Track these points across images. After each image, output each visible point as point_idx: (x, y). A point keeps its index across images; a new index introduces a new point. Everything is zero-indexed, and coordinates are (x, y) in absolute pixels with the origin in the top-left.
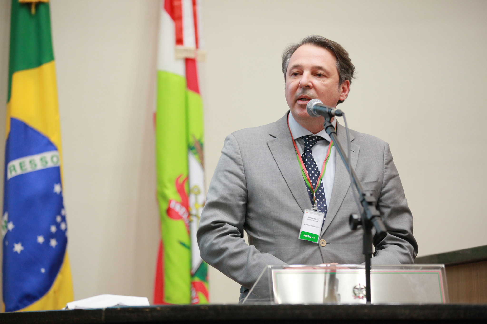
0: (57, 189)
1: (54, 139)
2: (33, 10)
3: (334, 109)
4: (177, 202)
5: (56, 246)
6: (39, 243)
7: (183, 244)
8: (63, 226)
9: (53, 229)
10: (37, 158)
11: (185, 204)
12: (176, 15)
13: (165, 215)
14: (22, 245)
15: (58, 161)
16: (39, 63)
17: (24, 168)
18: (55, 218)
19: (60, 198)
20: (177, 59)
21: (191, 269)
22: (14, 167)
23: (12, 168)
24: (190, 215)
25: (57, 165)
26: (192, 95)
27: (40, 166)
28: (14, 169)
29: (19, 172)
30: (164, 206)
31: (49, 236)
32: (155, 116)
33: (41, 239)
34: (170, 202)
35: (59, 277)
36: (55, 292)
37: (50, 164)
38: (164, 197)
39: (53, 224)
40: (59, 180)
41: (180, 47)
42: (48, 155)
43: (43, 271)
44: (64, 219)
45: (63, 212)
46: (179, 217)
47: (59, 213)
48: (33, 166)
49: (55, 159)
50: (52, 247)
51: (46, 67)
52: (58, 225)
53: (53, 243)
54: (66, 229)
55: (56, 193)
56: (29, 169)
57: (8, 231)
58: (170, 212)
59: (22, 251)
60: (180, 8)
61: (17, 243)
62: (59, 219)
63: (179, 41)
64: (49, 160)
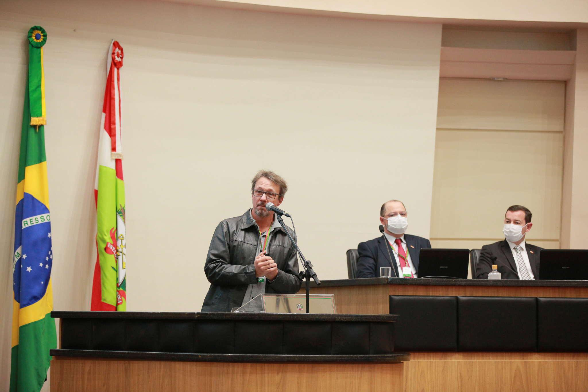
0: (49, 235)
2: (37, 128)
4: (111, 244)
5: (47, 268)
6: (41, 267)
7: (113, 268)
8: (51, 257)
9: (47, 259)
10: (38, 217)
11: (115, 245)
12: (112, 134)
13: (104, 251)
14: (31, 268)
15: (50, 219)
17: (32, 222)
19: (50, 239)
20: (112, 159)
21: (117, 284)
24: (117, 251)
25: (49, 221)
26: (119, 180)
27: (40, 222)
28: (27, 223)
29: (29, 225)
30: (103, 246)
31: (45, 263)
32: (96, 192)
33: (42, 264)
34: (107, 244)
36: (47, 295)
37: (45, 221)
38: (103, 241)
39: (47, 256)
40: (50, 230)
41: (114, 153)
42: (45, 215)
43: (42, 283)
44: (52, 253)
45: (51, 249)
46: (112, 253)
48: (37, 221)
49: (48, 218)
50: (45, 269)
51: (44, 163)
52: (49, 256)
53: (46, 266)
54: (52, 259)
55: (48, 238)
56: (35, 223)
58: (106, 249)
59: (31, 271)
60: (115, 129)
61: (29, 266)
62: (49, 252)
63: (114, 149)
64: (45, 218)
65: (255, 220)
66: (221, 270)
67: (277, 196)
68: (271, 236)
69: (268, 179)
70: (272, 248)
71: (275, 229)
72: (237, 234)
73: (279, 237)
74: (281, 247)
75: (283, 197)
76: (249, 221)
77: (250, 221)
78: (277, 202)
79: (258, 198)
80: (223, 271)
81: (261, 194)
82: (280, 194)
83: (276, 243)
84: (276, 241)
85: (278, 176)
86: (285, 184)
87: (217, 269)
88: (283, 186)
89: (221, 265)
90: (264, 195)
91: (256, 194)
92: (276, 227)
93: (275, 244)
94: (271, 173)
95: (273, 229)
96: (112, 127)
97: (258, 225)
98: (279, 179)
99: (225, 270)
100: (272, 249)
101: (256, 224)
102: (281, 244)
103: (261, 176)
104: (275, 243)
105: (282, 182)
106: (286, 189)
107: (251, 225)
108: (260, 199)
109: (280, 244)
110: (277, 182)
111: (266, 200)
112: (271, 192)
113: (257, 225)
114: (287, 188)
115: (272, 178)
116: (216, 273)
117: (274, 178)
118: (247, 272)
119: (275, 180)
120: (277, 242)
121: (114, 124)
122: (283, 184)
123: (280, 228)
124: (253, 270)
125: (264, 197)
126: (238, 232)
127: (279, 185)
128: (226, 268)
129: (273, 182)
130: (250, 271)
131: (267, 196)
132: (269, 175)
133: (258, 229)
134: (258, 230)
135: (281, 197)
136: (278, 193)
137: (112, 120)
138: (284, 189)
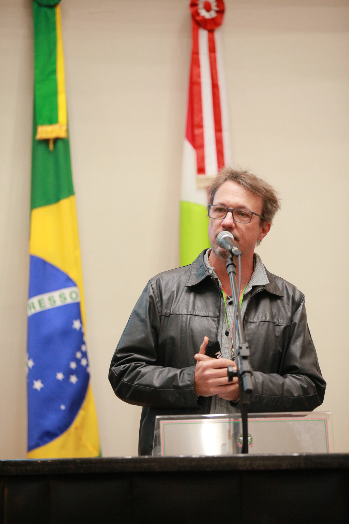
0: (77, 325)
1: (73, 275)
2: (51, 146)
3: (234, 248)
5: (77, 382)
6: (59, 380)
8: (84, 362)
9: (73, 365)
10: (56, 295)
14: (42, 383)
15: (77, 296)
16: (57, 199)
17: (43, 305)
18: (75, 354)
19: (80, 334)
20: (199, 188)
22: (33, 304)
23: (32, 306)
25: (77, 301)
27: (59, 303)
28: (34, 307)
29: (38, 309)
31: (68, 373)
33: (60, 376)
35: (81, 413)
36: (76, 428)
37: (69, 301)
39: (72, 361)
40: (79, 316)
41: (201, 176)
42: (67, 292)
43: (63, 407)
44: (85, 355)
45: (83, 348)
47: (79, 349)
48: (52, 302)
49: (74, 295)
50: (72, 383)
51: (65, 203)
52: (78, 362)
53: (74, 379)
54: (87, 365)
55: (75, 329)
56: (48, 305)
57: (29, 368)
59: (42, 389)
60: (202, 136)
61: (37, 380)
62: (79, 355)
63: (201, 170)
64: (67, 296)
65: (213, 268)
66: (133, 379)
67: (256, 219)
68: (246, 303)
69: (239, 183)
70: (249, 327)
71: (254, 287)
72: (179, 299)
73: (265, 305)
74: (269, 325)
75: (271, 222)
76: (201, 271)
77: (204, 269)
78: (258, 230)
79: (218, 221)
80: (136, 383)
81: (224, 215)
82: (263, 214)
83: (258, 318)
84: (257, 314)
85: (261, 180)
86: (272, 195)
87: (126, 377)
88: (268, 197)
89: (136, 368)
90: (230, 214)
91: (214, 215)
92: (257, 284)
93: (256, 319)
94: (245, 173)
95: (250, 289)
96: (197, 132)
97: (219, 280)
98: (261, 185)
99: (140, 379)
100: (250, 332)
101: (216, 276)
102: (268, 319)
103: (226, 180)
104: (256, 317)
105: (267, 191)
106: (275, 205)
107: (203, 278)
108: (222, 224)
109: (266, 318)
110: (255, 190)
111: (234, 225)
112: (243, 211)
113: (216, 279)
114: (279, 204)
115: (246, 182)
116: (124, 384)
117: (249, 181)
118: (179, 386)
119: (251, 186)
120: (260, 316)
121: (201, 126)
122: (268, 195)
123: (264, 286)
124: (190, 381)
125: (228, 219)
126: (180, 296)
127: (258, 196)
128: (143, 375)
129: (247, 189)
130: (183, 384)
131: (235, 217)
132: (241, 177)
133: (220, 288)
134: (221, 290)
135: (266, 221)
136: (259, 213)
137: (196, 120)
138: (273, 206)
